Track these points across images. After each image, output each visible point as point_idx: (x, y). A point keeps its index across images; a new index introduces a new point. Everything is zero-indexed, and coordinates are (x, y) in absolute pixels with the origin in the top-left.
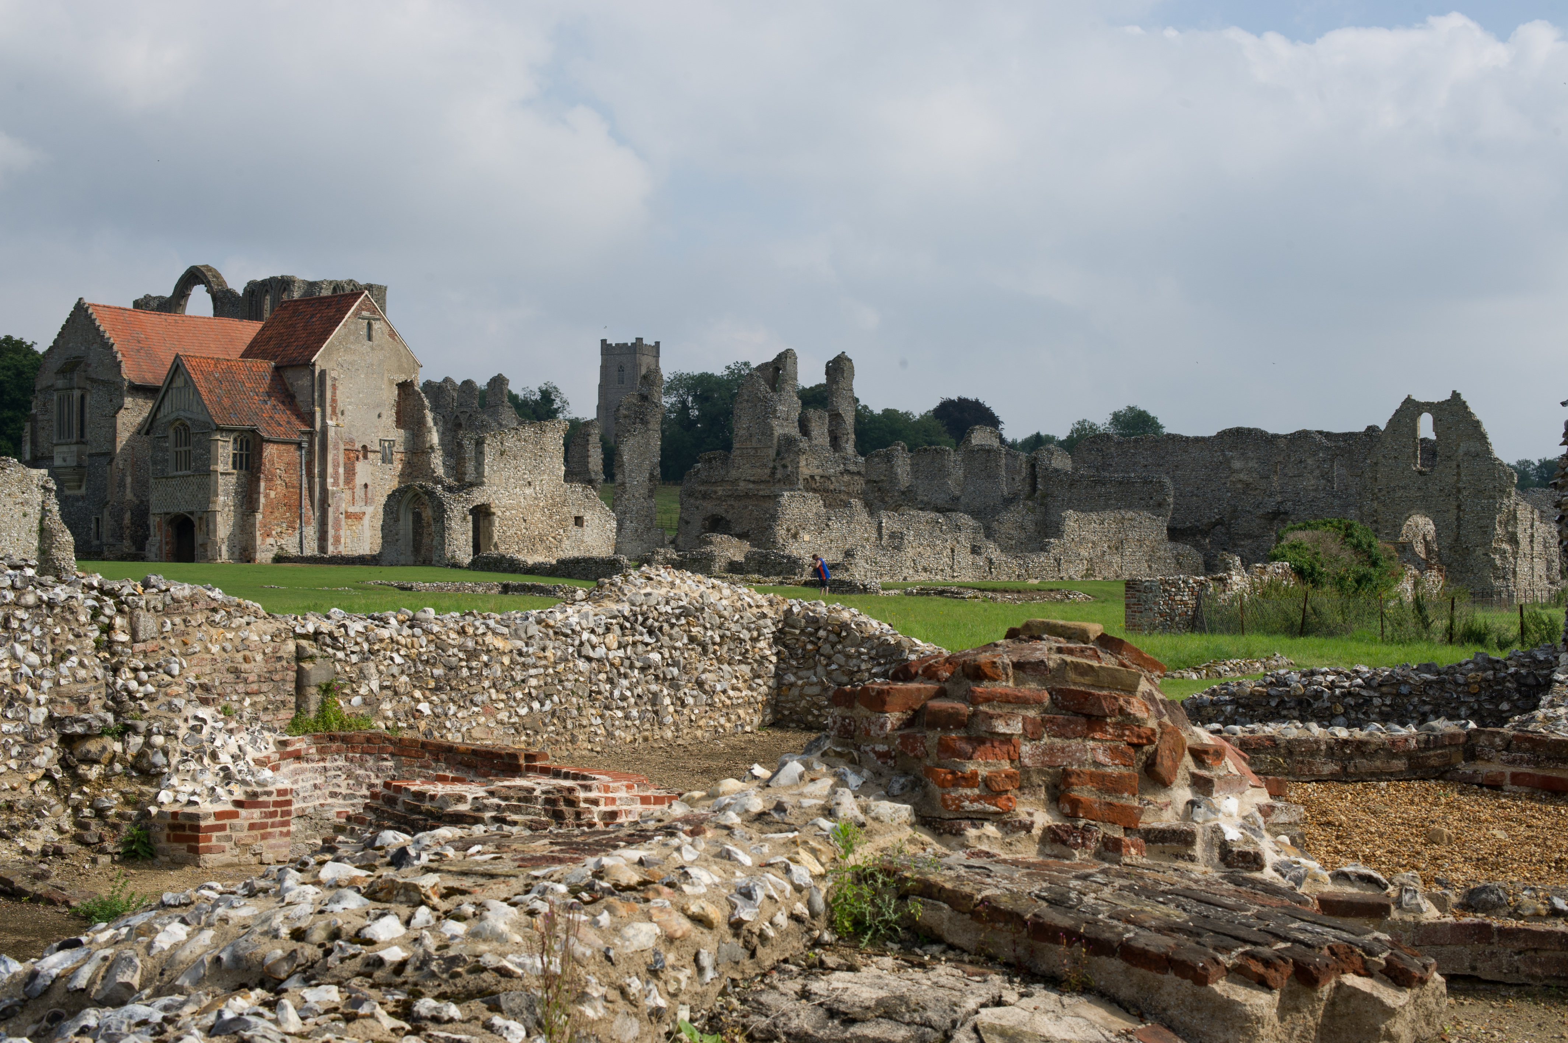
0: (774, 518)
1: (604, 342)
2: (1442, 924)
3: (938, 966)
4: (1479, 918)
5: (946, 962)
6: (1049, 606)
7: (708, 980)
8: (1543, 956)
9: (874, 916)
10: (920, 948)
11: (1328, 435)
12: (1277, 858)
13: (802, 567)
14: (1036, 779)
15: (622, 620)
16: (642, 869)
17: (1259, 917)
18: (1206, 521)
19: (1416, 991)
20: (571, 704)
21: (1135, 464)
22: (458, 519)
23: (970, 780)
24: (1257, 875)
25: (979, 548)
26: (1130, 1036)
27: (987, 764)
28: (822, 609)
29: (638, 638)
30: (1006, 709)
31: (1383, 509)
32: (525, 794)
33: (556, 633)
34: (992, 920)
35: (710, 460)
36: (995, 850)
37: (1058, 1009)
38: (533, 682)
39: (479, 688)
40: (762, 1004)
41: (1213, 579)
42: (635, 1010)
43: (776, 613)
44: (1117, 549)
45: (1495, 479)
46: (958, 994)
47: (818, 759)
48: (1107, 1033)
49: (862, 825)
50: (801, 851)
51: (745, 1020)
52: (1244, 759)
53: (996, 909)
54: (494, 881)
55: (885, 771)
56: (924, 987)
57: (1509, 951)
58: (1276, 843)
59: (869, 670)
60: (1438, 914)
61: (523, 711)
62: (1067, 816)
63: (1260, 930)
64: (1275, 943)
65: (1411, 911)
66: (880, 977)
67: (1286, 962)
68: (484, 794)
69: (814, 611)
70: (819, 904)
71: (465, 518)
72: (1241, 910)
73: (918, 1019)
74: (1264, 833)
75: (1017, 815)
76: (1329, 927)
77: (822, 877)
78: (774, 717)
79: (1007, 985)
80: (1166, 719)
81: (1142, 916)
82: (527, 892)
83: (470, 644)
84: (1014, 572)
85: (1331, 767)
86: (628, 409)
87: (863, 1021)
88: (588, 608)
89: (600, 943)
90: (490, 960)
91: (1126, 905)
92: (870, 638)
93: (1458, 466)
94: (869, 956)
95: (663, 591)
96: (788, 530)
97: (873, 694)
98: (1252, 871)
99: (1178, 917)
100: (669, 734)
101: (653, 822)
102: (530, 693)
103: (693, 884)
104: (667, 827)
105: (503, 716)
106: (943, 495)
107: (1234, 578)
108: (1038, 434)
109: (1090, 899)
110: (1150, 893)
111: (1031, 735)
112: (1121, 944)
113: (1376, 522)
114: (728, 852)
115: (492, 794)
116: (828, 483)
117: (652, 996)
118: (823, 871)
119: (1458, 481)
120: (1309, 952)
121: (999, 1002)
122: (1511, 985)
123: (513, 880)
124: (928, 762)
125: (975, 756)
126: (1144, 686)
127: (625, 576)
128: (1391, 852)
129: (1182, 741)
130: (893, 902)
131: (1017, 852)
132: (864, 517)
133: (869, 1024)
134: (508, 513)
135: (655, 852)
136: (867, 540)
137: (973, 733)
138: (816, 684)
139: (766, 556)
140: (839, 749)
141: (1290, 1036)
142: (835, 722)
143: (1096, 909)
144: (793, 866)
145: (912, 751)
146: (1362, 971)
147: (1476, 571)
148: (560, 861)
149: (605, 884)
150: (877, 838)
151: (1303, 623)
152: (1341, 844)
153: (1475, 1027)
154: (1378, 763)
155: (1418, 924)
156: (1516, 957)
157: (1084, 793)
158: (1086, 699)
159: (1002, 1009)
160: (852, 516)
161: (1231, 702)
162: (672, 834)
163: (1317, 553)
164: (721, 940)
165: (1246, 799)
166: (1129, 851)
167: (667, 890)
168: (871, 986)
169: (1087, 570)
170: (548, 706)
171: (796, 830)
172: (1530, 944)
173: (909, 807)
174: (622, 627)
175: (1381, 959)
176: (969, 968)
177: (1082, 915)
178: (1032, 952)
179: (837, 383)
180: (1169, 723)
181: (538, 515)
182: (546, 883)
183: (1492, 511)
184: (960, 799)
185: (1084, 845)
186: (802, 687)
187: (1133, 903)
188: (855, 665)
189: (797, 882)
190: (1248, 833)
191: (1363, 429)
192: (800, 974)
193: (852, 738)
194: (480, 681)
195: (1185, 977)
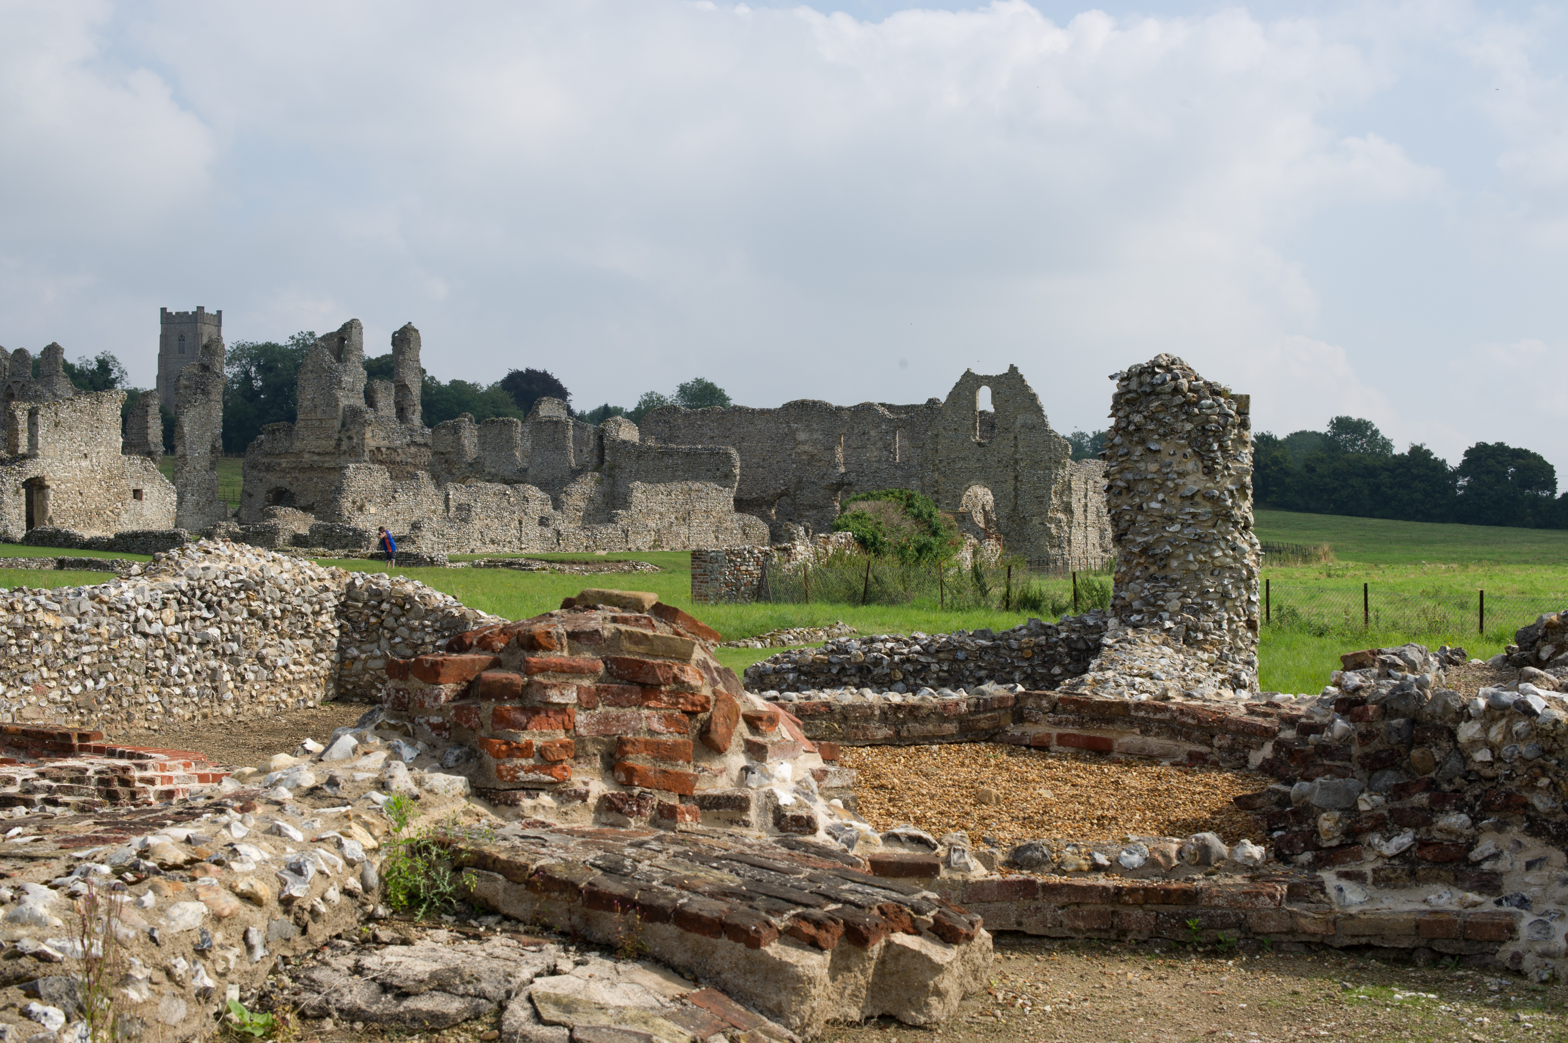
0: (339, 490)
1: (163, 310)
2: (989, 882)
3: (493, 937)
4: (1024, 875)
5: (501, 932)
6: (616, 577)
7: (258, 958)
8: (1085, 910)
9: (428, 888)
10: (476, 920)
11: (890, 408)
12: (830, 822)
13: (368, 540)
14: (591, 748)
15: (179, 595)
16: (189, 847)
17: (811, 879)
18: (771, 492)
19: (963, 947)
20: (127, 681)
21: (702, 435)
22: (10, 493)
23: (525, 751)
24: (810, 838)
25: (547, 519)
26: (684, 1001)
27: (542, 734)
28: (385, 582)
29: (196, 613)
30: (561, 679)
31: (944, 479)
32: (78, 774)
33: (110, 609)
34: (546, 890)
35: (273, 432)
36: (550, 820)
37: (613, 976)
38: (87, 659)
39: (29, 667)
40: (314, 981)
41: (778, 549)
42: (182, 991)
43: (338, 586)
44: (684, 520)
45: (1050, 451)
46: (513, 964)
47: (372, 732)
48: (661, 999)
49: (416, 798)
50: (353, 824)
51: (296, 998)
52: (798, 725)
53: (551, 879)
54: (34, 863)
55: (440, 743)
56: (479, 959)
57: (1053, 906)
58: (829, 807)
59: (433, 643)
60: (985, 872)
61: (77, 690)
62: (622, 785)
63: (811, 892)
64: (827, 905)
65: (960, 870)
66: (434, 950)
67: (837, 923)
68: (34, 776)
69: (377, 584)
70: (373, 878)
71: (17, 492)
72: (793, 874)
73: (472, 991)
74: (817, 797)
75: (572, 784)
76: (879, 887)
77: (376, 851)
78: (338, 692)
79: (563, 954)
80: (720, 687)
81: (696, 882)
82: (69, 874)
83: (20, 621)
84: (582, 544)
85: (885, 732)
86: (189, 379)
87: (417, 995)
88: (144, 582)
89: (144, 924)
90: (28, 944)
91: (680, 872)
92: (434, 610)
93: (1016, 438)
94: (424, 929)
95: (222, 565)
96: (354, 503)
97: (427, 666)
98: (805, 834)
99: (732, 882)
100: (229, 711)
101: (202, 800)
102: (83, 671)
103: (242, 861)
104: (216, 804)
105: (55, 695)
106: (510, 467)
107: (798, 548)
108: (606, 405)
109: (644, 866)
110: (704, 858)
111: (586, 705)
112: (675, 910)
113: (936, 492)
114: (279, 828)
115: (42, 775)
116: (394, 455)
117: (199, 977)
118: (375, 844)
119: (1015, 452)
120: (860, 912)
121: (554, 971)
122: (1055, 939)
123: (54, 862)
124: (483, 733)
125: (530, 726)
126: (698, 654)
127: (182, 550)
128: (941, 813)
129: (735, 709)
130: (447, 874)
131: (573, 822)
132: (431, 489)
133: (423, 997)
134: (63, 487)
135: (203, 830)
136: (434, 512)
137: (528, 704)
138: (380, 658)
139: (331, 529)
140: (393, 722)
141: (842, 995)
142: (388, 695)
143: (651, 876)
144: (345, 840)
145: (466, 722)
146: (911, 930)
147: (1032, 540)
148: (105, 841)
149: (150, 864)
150: (431, 810)
151: (865, 592)
152: (893, 806)
153: (1021, 981)
154: (930, 727)
155: (966, 883)
156: (1060, 912)
157: (639, 761)
158: (641, 668)
159: (557, 977)
160: (418, 488)
161: (793, 670)
162: (222, 811)
163: (879, 523)
164: (271, 917)
165: (799, 764)
166: (684, 818)
167: (214, 868)
168: (425, 959)
169: (655, 541)
170: (102, 684)
171: (349, 804)
172: (1073, 899)
173: (463, 778)
174: (179, 602)
175: (929, 917)
176: (525, 938)
177: (636, 882)
178: (587, 920)
179: (403, 353)
180: (724, 691)
181: (95, 488)
182: (89, 864)
183: (1048, 481)
184: (515, 769)
185: (639, 812)
186: (366, 661)
187: (687, 869)
188: (419, 638)
189: (349, 857)
190: (801, 798)
191: (924, 402)
192: (353, 950)
193: (406, 710)
194: (30, 659)
195: (738, 941)
